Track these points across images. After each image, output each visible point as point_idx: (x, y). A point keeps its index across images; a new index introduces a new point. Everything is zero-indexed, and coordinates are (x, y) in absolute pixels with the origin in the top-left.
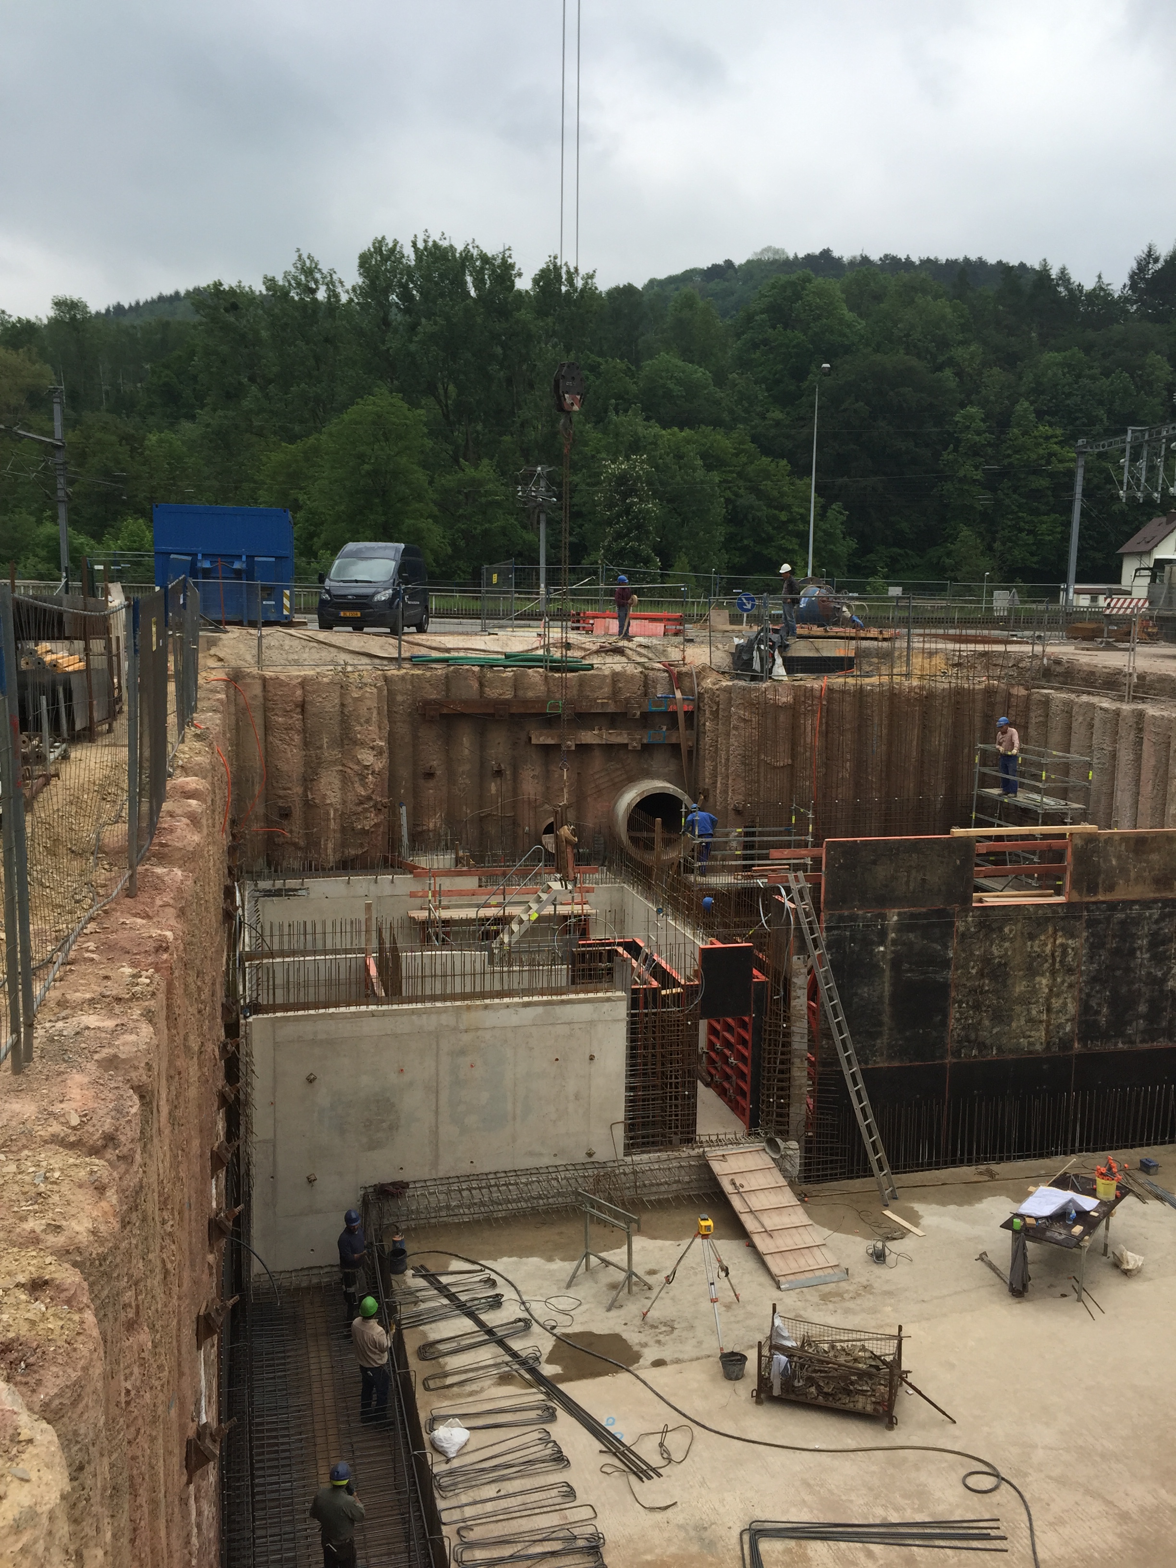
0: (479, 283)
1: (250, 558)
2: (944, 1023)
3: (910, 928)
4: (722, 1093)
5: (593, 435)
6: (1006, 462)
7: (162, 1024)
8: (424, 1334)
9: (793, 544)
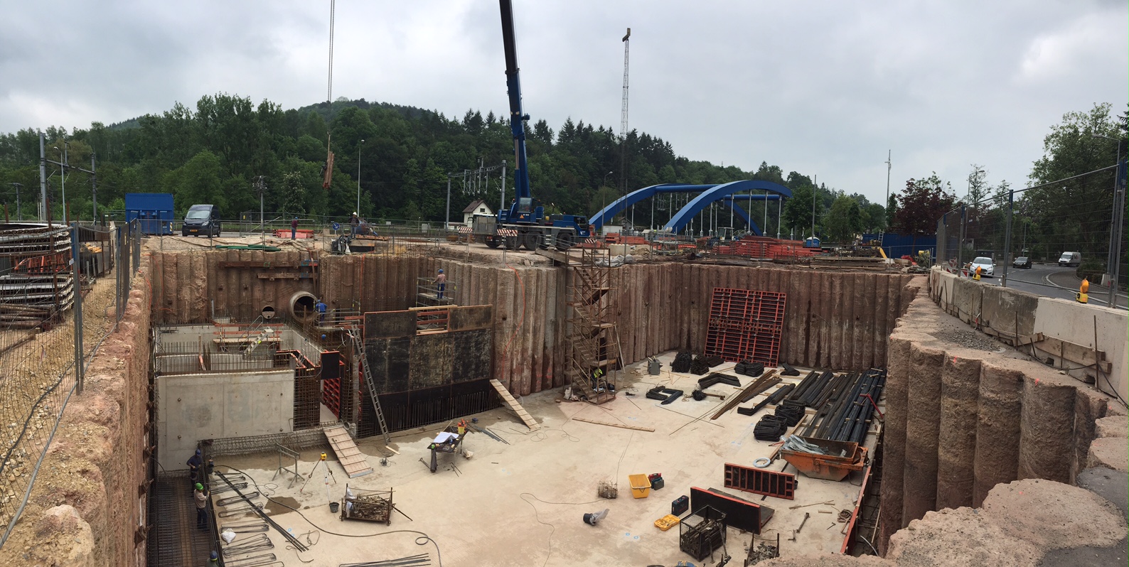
0: (238, 109)
1: (158, 211)
2: (407, 377)
3: (395, 344)
4: (329, 407)
5: (281, 164)
6: (425, 179)
7: (128, 379)
8: (219, 496)
9: (352, 205)
